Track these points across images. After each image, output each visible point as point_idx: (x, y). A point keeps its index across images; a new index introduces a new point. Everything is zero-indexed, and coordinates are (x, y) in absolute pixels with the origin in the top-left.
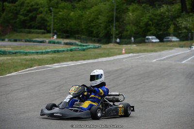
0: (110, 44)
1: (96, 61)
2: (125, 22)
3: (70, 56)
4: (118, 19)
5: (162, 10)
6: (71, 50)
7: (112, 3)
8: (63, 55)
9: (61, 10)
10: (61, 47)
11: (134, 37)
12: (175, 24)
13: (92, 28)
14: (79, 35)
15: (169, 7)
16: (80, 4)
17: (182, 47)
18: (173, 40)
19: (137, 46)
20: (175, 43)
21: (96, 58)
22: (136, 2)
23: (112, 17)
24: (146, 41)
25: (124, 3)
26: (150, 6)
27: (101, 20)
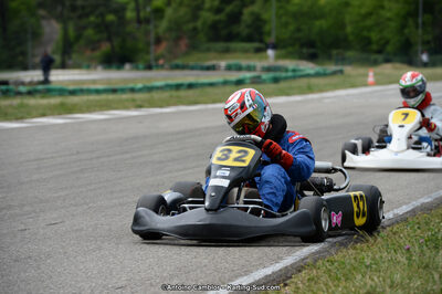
27: (390, 10)
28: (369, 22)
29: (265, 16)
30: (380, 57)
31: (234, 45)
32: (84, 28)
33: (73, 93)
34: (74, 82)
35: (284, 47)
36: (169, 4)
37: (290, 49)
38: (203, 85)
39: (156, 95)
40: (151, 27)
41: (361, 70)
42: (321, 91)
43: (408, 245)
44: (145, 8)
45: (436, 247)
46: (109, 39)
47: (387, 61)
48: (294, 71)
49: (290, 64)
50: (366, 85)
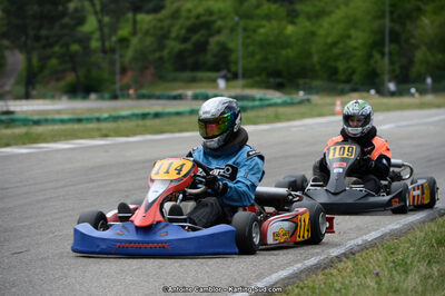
14: (307, 80)
27: (356, 39)
28: (335, 51)
29: (231, 45)
30: (347, 87)
31: (200, 74)
32: (49, 57)
33: (37, 123)
34: (39, 112)
35: (250, 77)
36: (134, 33)
37: (257, 79)
38: (169, 114)
39: (122, 125)
40: (117, 57)
41: (327, 100)
42: (289, 120)
43: (377, 269)
44: (110, 36)
45: (406, 272)
46: (74, 69)
47: (354, 90)
48: (261, 100)
49: (258, 93)
50: (334, 114)
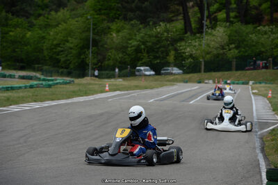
0: (86, 78)
1: (69, 101)
2: (106, 46)
3: (31, 94)
4: (95, 43)
5: (159, 30)
6: (31, 87)
7: (88, 19)
8: (21, 94)
9: (13, 30)
10: (16, 83)
11: (119, 68)
12: (176, 50)
13: (58, 55)
14: (40, 65)
15: (168, 25)
16: (41, 21)
17: (187, 82)
18: (174, 72)
19: (124, 80)
20: (176, 76)
21: (69, 98)
22: (121, 17)
23: (88, 40)
24: (137, 73)
25: (104, 20)
26: (141, 23)
27: (72, 43)
